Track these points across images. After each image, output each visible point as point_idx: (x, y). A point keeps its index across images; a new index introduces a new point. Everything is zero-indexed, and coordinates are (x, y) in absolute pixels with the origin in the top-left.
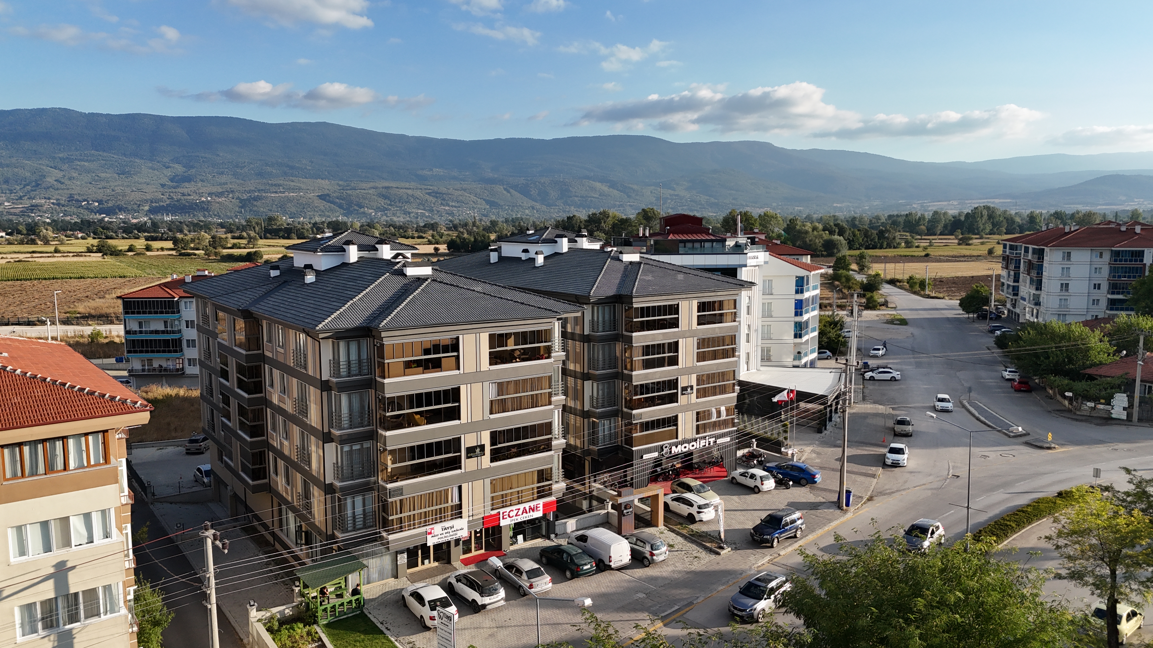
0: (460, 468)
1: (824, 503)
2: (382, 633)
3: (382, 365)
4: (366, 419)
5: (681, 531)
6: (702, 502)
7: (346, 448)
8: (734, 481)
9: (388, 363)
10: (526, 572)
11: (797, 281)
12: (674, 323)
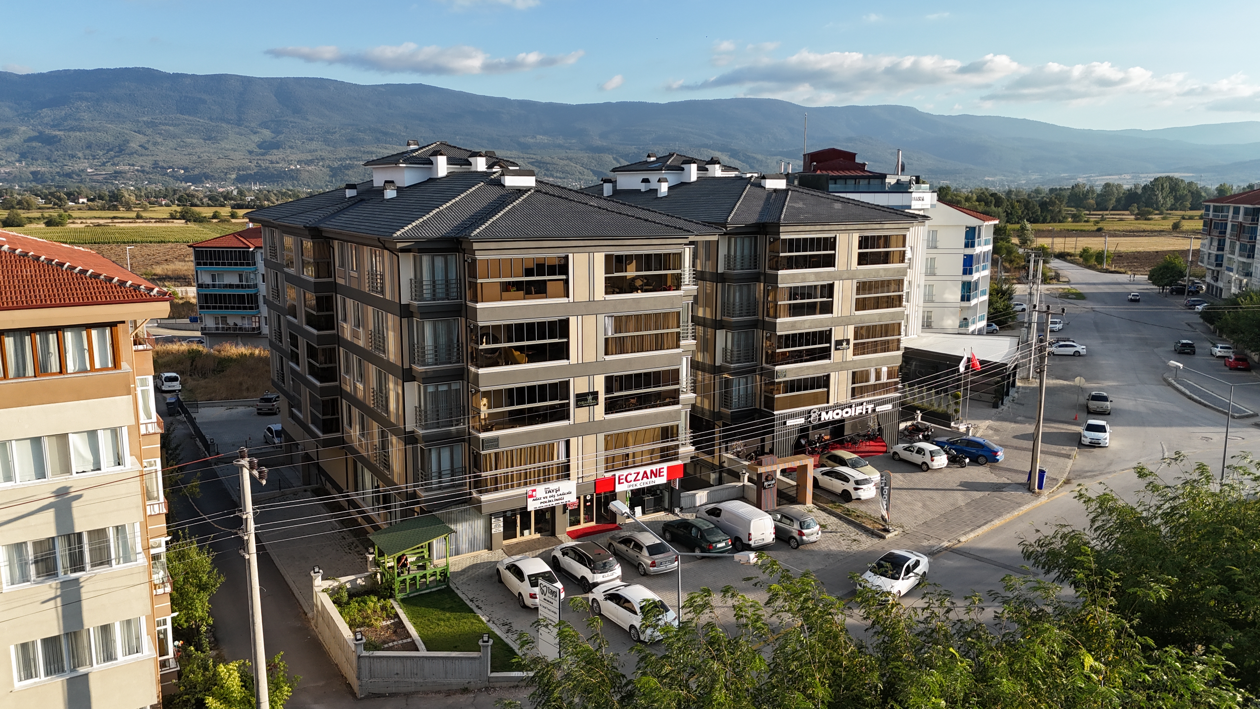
0: (568, 418)
1: (1009, 484)
2: (471, 611)
3: (474, 286)
4: (455, 354)
5: (834, 510)
6: (860, 476)
7: (431, 389)
8: (896, 457)
9: (482, 283)
10: (647, 547)
11: (967, 232)
12: (829, 261)
